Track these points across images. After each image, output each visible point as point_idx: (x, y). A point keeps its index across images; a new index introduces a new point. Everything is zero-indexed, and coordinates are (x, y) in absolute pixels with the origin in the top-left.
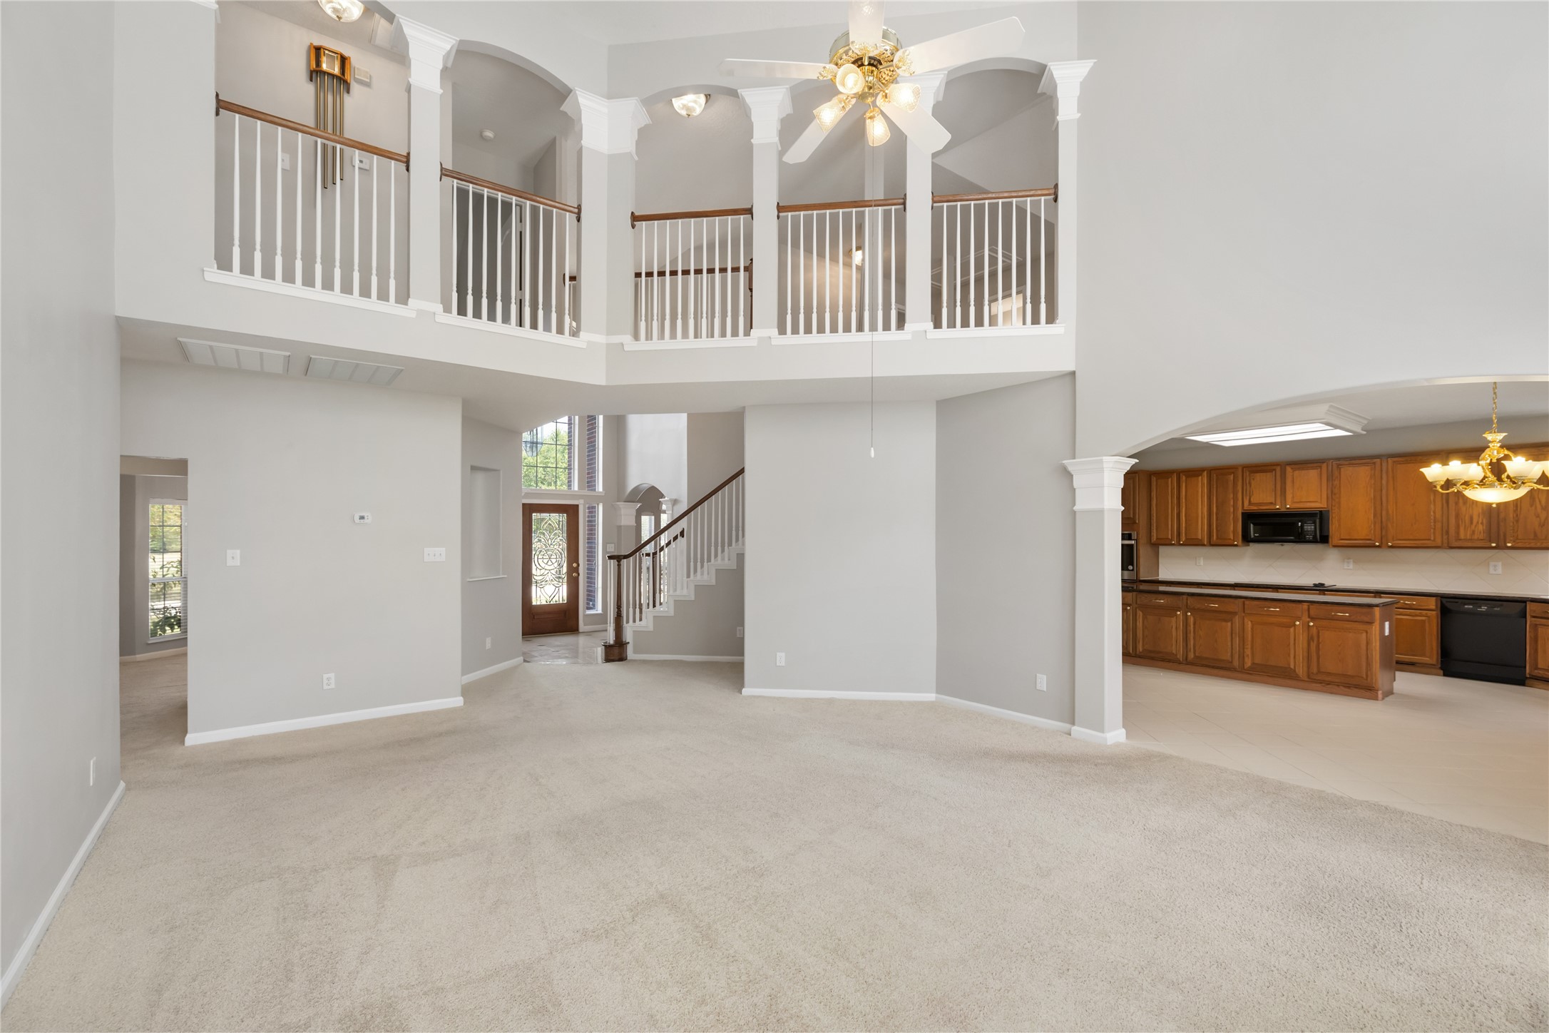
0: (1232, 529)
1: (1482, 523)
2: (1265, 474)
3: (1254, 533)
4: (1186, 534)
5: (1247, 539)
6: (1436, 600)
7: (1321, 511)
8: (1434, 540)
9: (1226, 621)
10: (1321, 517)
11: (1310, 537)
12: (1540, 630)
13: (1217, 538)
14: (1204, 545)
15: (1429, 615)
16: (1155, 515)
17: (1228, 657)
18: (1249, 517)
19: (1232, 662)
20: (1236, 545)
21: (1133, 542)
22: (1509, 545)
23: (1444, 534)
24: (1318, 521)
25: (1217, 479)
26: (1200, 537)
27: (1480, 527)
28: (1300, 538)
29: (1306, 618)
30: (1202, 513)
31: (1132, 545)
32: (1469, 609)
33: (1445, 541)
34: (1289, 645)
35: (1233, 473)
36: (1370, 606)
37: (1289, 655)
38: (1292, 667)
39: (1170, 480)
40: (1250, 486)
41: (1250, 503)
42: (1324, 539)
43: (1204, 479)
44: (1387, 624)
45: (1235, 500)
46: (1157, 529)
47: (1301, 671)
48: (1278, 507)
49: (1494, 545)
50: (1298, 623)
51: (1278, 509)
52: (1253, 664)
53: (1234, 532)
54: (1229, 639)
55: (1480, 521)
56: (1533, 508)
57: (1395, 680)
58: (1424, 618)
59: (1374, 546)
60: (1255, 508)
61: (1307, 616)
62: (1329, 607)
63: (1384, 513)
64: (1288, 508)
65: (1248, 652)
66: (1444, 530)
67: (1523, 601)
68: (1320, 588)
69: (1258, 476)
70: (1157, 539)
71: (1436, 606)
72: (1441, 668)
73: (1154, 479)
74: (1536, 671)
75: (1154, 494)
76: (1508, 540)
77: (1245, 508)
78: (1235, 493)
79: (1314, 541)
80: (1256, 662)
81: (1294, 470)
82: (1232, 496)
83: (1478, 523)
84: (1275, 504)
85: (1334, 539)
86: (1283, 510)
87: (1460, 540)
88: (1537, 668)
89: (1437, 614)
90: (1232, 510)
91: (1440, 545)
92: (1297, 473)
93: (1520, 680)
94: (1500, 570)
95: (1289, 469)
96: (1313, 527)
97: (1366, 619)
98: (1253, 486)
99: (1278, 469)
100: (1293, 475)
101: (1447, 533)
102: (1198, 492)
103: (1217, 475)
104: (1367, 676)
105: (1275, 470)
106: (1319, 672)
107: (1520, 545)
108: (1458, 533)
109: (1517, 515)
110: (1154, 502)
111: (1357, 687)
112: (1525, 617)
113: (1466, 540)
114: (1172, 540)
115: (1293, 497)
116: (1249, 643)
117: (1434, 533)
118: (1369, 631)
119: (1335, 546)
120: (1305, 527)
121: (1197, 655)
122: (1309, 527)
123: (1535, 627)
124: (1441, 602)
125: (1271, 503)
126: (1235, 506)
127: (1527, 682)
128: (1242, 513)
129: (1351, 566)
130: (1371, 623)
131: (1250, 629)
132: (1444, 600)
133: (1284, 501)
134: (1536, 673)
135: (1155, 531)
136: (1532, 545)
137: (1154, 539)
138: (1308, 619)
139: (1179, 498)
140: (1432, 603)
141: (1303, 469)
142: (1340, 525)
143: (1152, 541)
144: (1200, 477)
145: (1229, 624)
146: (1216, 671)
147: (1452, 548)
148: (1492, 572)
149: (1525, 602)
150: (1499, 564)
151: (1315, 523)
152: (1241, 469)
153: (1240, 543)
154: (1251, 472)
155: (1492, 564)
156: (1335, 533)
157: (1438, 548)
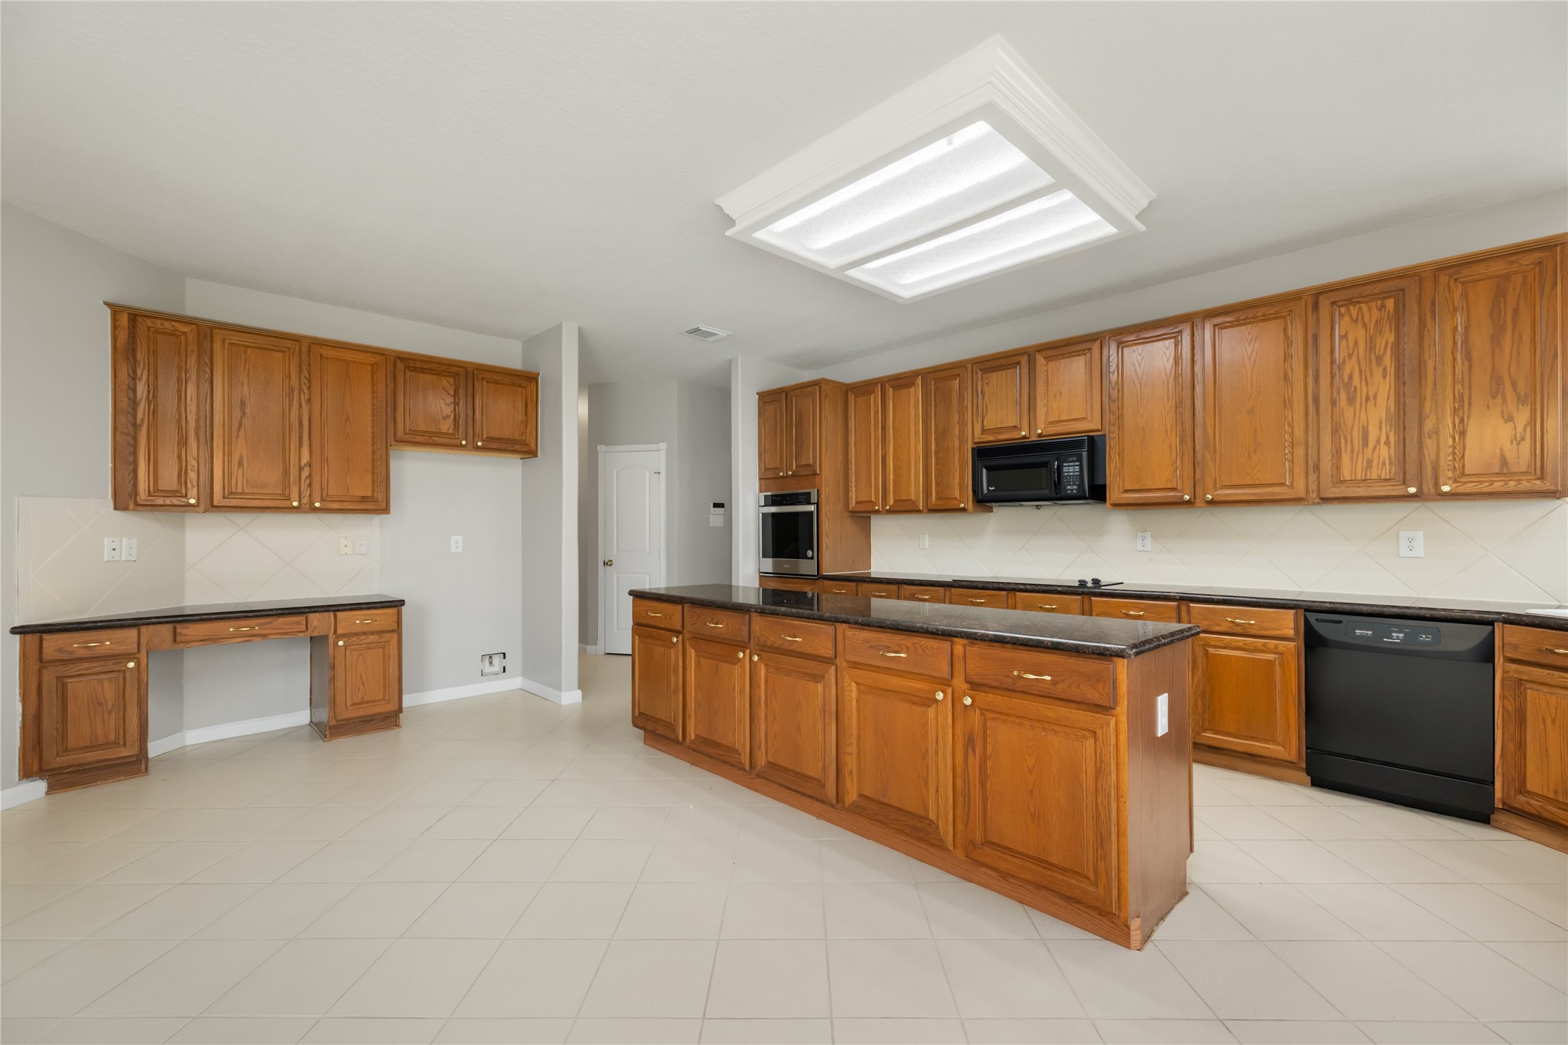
0: (957, 480)
1: (1387, 443)
2: (1004, 372)
3: (988, 486)
4: (894, 492)
5: (984, 502)
6: (1296, 615)
7: (1091, 439)
8: (1292, 486)
10: (1091, 449)
11: (1072, 489)
12: (1532, 694)
13: (938, 498)
14: (919, 511)
15: (1281, 649)
16: (853, 461)
17: (817, 768)
18: (984, 454)
19: (823, 785)
20: (964, 510)
21: (812, 508)
22: (1446, 488)
23: (1311, 470)
24: (1085, 455)
25: (936, 389)
26: (913, 497)
27: (1384, 452)
28: (1056, 494)
29: (959, 682)
30: (916, 452)
31: (811, 513)
32: (1362, 637)
33: (1313, 486)
34: (925, 750)
35: (959, 375)
37: (926, 784)
38: (932, 816)
39: (872, 397)
40: (983, 398)
41: (984, 431)
42: (1097, 493)
43: (916, 392)
44: (1162, 702)
45: (963, 424)
46: (856, 486)
48: (1024, 433)
49: (1412, 490)
50: (942, 696)
51: (1024, 437)
52: (862, 794)
53: (961, 486)
54: (820, 727)
55: (1383, 439)
56: (1499, 398)
57: (1191, 850)
58: (1271, 657)
59: (1179, 503)
60: (991, 438)
61: (962, 678)
63: (1198, 432)
64: (1040, 435)
65: (851, 762)
66: (1311, 464)
67: (1485, 621)
69: (995, 377)
70: (857, 502)
71: (1296, 629)
72: (1309, 771)
73: (852, 397)
74: (1521, 798)
75: (852, 424)
76: (1442, 479)
77: (976, 440)
78: (962, 412)
79: (1081, 497)
80: (866, 788)
81: (1048, 359)
82: (956, 418)
83: (1378, 441)
84: (1021, 430)
85: (1113, 494)
86: (1034, 438)
87: (1344, 481)
88: (1522, 790)
89: (1298, 648)
90: (957, 445)
91: (1302, 494)
92: (1052, 364)
93: (1480, 814)
94: (1420, 549)
95: (1040, 359)
96: (1077, 468)
97: (1093, 695)
98: (986, 398)
99: (1024, 361)
100: (1047, 371)
101: (1317, 468)
102: (909, 415)
103: (935, 383)
104: (1096, 873)
105: (1019, 363)
106: (987, 843)
107: (1469, 488)
108: (1338, 468)
109: (1462, 421)
110: (852, 439)
112: (1491, 659)
113: (1354, 482)
114: (875, 504)
115: (1047, 412)
116: (854, 740)
117: (1291, 470)
118: (1099, 732)
119: (1116, 505)
120: (1065, 469)
121: (770, 752)
122: (1071, 469)
123: (1519, 685)
124: (1306, 621)
125: (1015, 427)
126: (962, 441)
127: (1497, 817)
128: (973, 449)
129: (1149, 544)
130: (1105, 708)
131: (854, 703)
132: (1312, 617)
133: (1032, 424)
134: (1520, 801)
135: (854, 489)
137: (853, 503)
138: (966, 686)
139: (884, 428)
140: (1287, 623)
141: (1063, 356)
142: (1122, 462)
143: (851, 507)
144: (912, 389)
145: (820, 687)
147: (1326, 500)
148: (1404, 552)
149: (1491, 623)
150: (1420, 535)
151: (1080, 460)
152: (969, 367)
153: (970, 506)
154: (984, 371)
155: (1404, 535)
156: (1116, 478)
157: (1297, 501)
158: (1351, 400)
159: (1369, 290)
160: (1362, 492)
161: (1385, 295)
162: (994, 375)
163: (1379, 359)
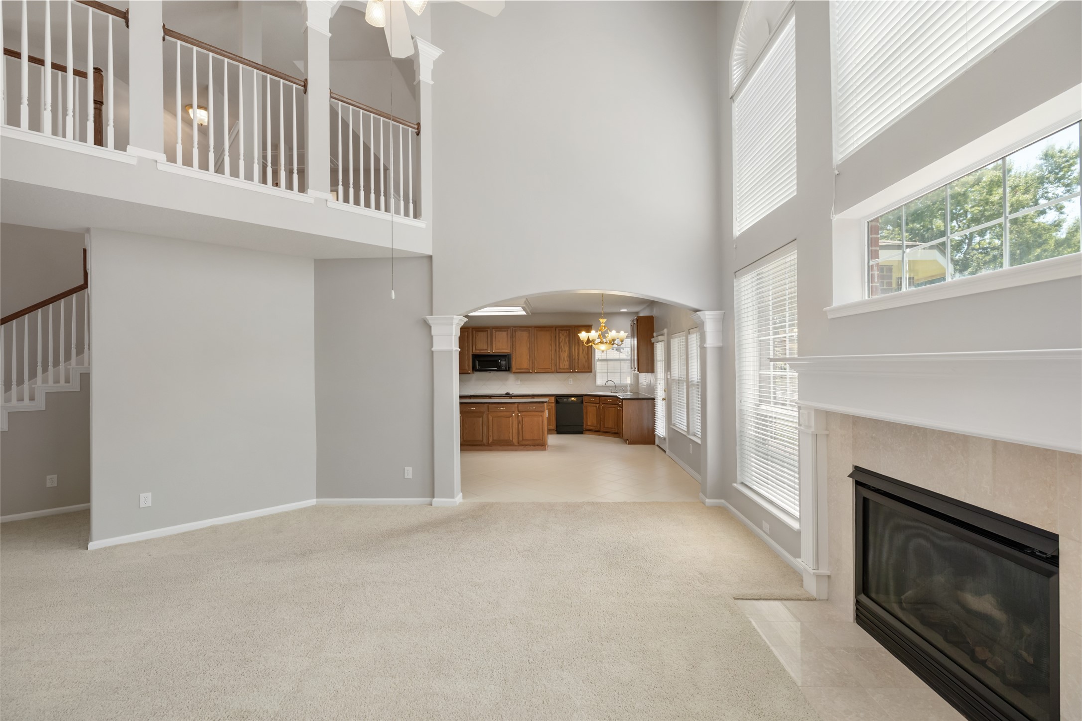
2: (483, 333)
3: (479, 366)
5: (474, 369)
7: (508, 354)
8: (552, 369)
9: (479, 417)
10: (507, 357)
11: (504, 368)
12: (588, 408)
15: (552, 405)
17: (480, 438)
18: (476, 357)
19: (482, 441)
20: (469, 373)
22: (575, 371)
27: (567, 363)
28: (500, 369)
29: (517, 412)
32: (565, 401)
33: (555, 369)
34: (509, 427)
35: (468, 331)
36: (543, 402)
37: (510, 433)
38: (511, 439)
41: (476, 349)
42: (509, 369)
44: (547, 411)
45: (469, 347)
47: (515, 441)
49: (571, 371)
50: (513, 415)
51: (489, 353)
52: (493, 440)
53: (468, 365)
54: (481, 427)
56: (584, 353)
57: (548, 439)
59: (529, 372)
60: (478, 352)
62: (527, 405)
63: (533, 355)
64: (494, 353)
65: (491, 434)
68: (508, 395)
71: (554, 401)
72: (556, 430)
76: (576, 369)
77: (473, 352)
78: (468, 343)
79: (506, 370)
80: (494, 439)
81: (496, 331)
82: (467, 345)
84: (488, 350)
85: (514, 369)
86: (491, 353)
87: (561, 368)
88: (587, 425)
89: (555, 404)
90: (467, 353)
91: (554, 371)
92: (497, 333)
93: (581, 433)
94: (572, 383)
95: (494, 330)
96: (505, 363)
98: (477, 339)
99: (489, 330)
101: (556, 365)
104: (542, 438)
105: (488, 331)
106: (523, 440)
107: (579, 371)
108: (559, 365)
111: (538, 445)
112: (583, 403)
113: (564, 369)
115: (496, 346)
116: (491, 429)
117: (551, 365)
118: (544, 415)
119: (514, 373)
120: (501, 363)
121: (464, 439)
122: (503, 363)
123: (586, 407)
124: (556, 399)
125: (486, 349)
126: (468, 351)
127: (584, 432)
128: (472, 355)
129: (519, 383)
130: (544, 411)
131: (491, 421)
132: (557, 398)
133: (492, 350)
134: (588, 427)
136: (583, 371)
140: (553, 399)
141: (500, 331)
142: (515, 361)
145: (482, 419)
146: (474, 447)
147: (558, 372)
148: (569, 383)
149: (583, 396)
150: (572, 379)
151: (506, 360)
152: (471, 329)
153: (471, 372)
154: (476, 331)
155: (569, 379)
156: (514, 365)
157: (552, 372)
158: (562, 351)
159: (565, 328)
160: (564, 371)
161: (567, 330)
162: (479, 333)
163: (566, 343)
